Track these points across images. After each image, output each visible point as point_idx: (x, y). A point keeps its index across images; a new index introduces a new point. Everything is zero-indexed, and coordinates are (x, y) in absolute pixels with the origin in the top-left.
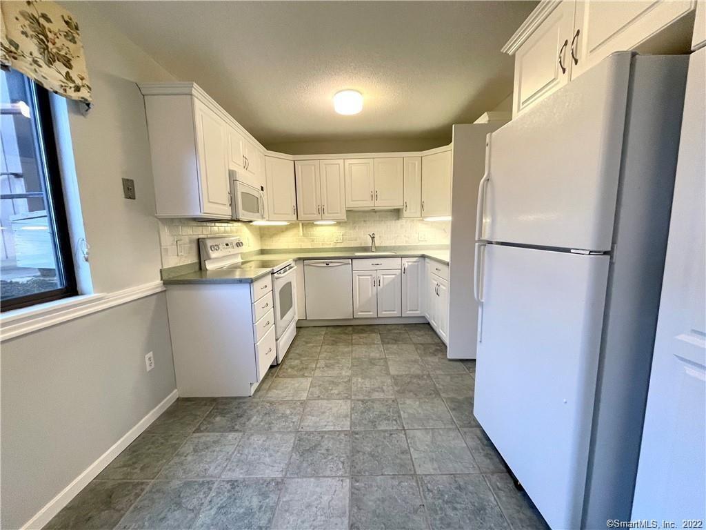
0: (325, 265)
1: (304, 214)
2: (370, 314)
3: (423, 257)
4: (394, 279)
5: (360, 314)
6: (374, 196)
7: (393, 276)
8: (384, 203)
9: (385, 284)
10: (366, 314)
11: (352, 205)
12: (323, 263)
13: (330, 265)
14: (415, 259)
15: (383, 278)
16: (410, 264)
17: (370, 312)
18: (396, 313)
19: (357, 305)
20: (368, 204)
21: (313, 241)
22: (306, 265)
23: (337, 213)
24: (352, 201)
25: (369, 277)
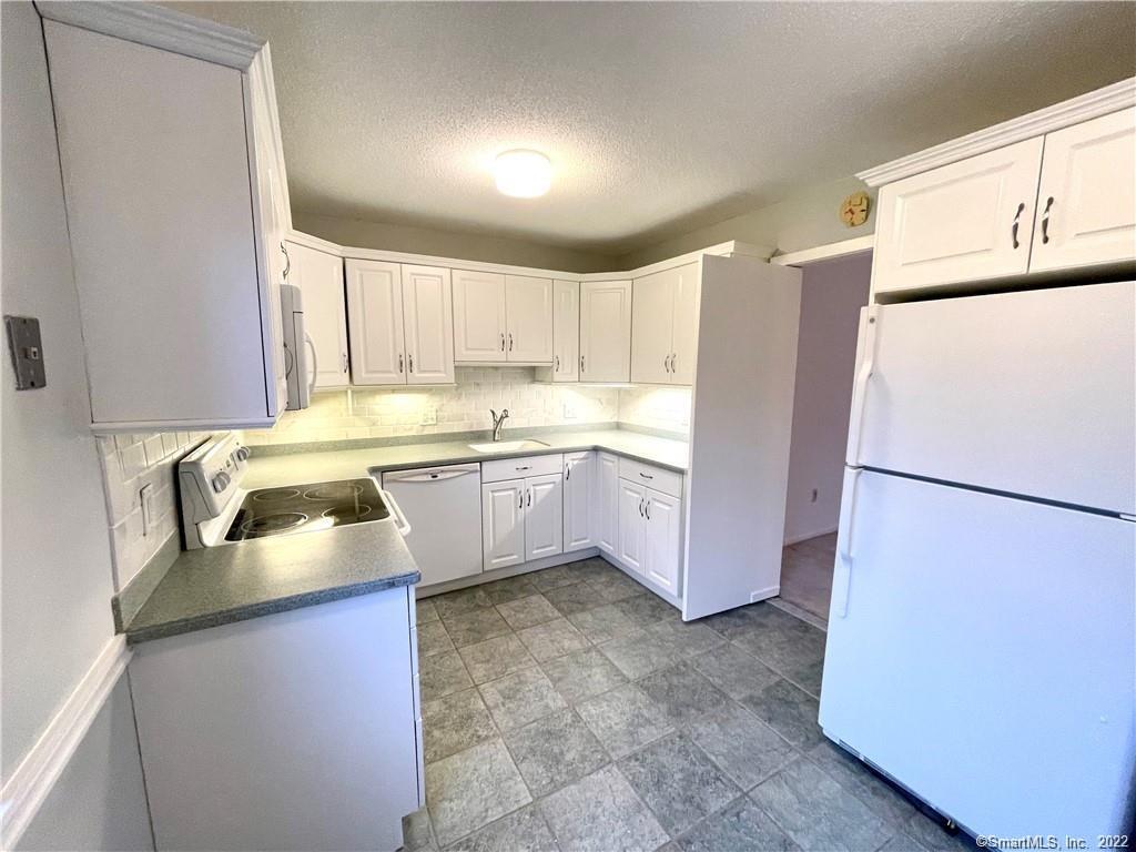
0: (430, 478)
1: (367, 372)
2: (514, 559)
3: (596, 449)
4: (551, 492)
5: (496, 562)
6: (506, 343)
7: (552, 485)
8: (522, 356)
9: (538, 500)
10: (504, 559)
11: (469, 356)
12: (426, 474)
13: (440, 476)
14: (583, 454)
15: (535, 490)
16: (575, 462)
17: (512, 555)
18: (554, 549)
19: (490, 544)
20: (495, 356)
21: (374, 424)
22: (388, 481)
23: (439, 371)
24: (467, 349)
25: (511, 492)
